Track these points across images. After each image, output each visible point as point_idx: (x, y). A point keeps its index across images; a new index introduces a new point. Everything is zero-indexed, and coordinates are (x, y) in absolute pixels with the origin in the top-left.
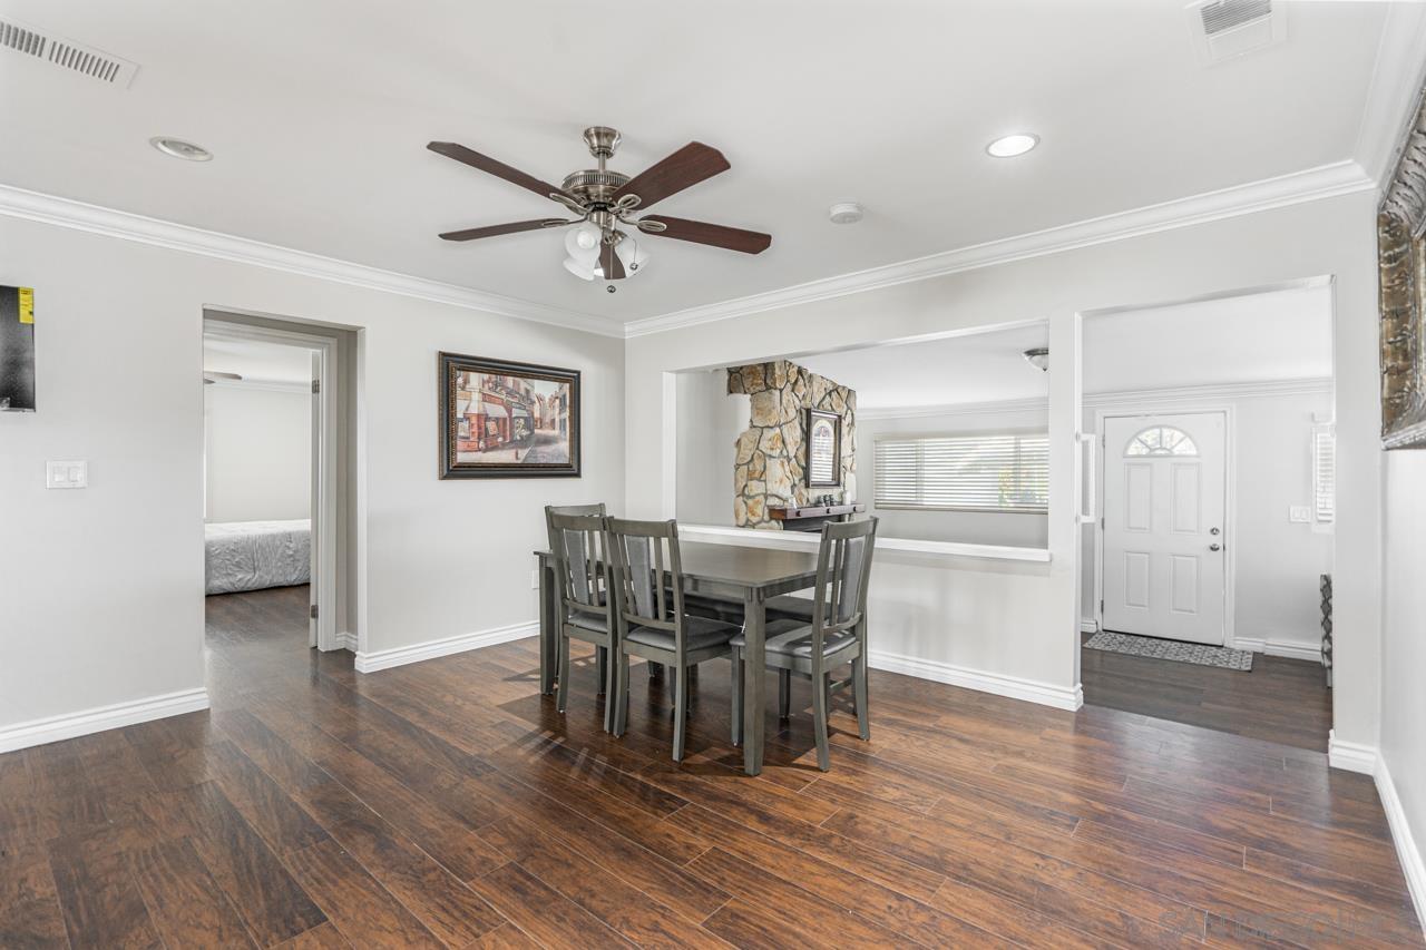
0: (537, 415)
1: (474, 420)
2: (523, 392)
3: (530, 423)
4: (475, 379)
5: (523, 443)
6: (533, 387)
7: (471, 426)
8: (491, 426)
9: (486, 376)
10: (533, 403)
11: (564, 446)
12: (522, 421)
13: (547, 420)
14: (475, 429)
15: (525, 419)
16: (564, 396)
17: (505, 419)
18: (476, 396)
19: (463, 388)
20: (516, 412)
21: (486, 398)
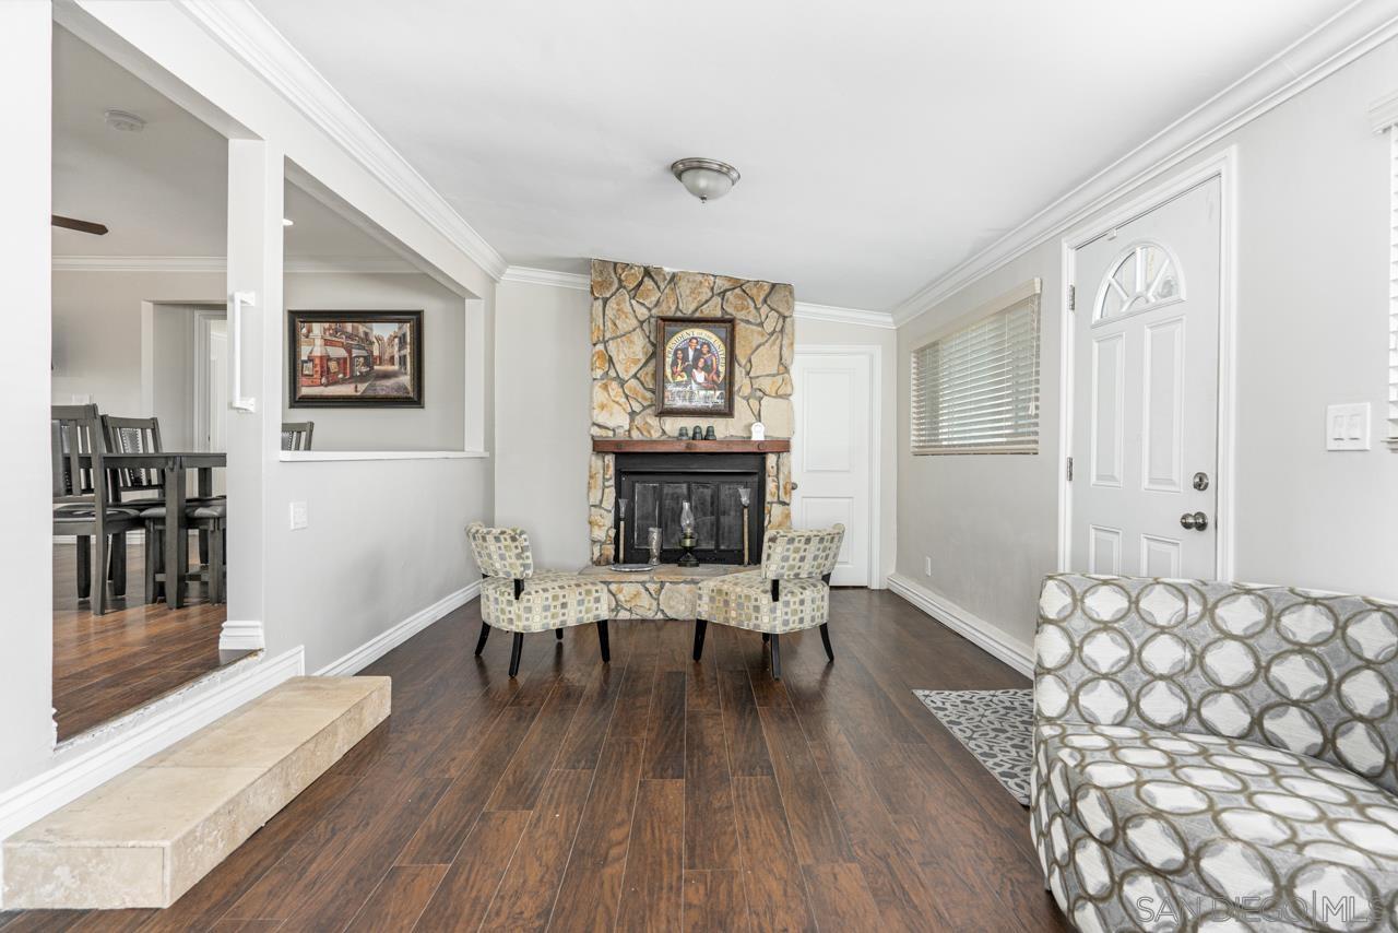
0: (376, 353)
1: (317, 361)
2: (362, 335)
3: (369, 361)
4: (317, 328)
5: (363, 378)
6: (371, 329)
7: (315, 366)
8: (333, 366)
9: (327, 325)
10: (372, 343)
11: (406, 379)
12: (362, 360)
13: (387, 357)
14: (318, 368)
15: (365, 357)
16: (404, 335)
17: (345, 359)
18: (319, 342)
19: (307, 337)
20: (355, 353)
21: (327, 343)
